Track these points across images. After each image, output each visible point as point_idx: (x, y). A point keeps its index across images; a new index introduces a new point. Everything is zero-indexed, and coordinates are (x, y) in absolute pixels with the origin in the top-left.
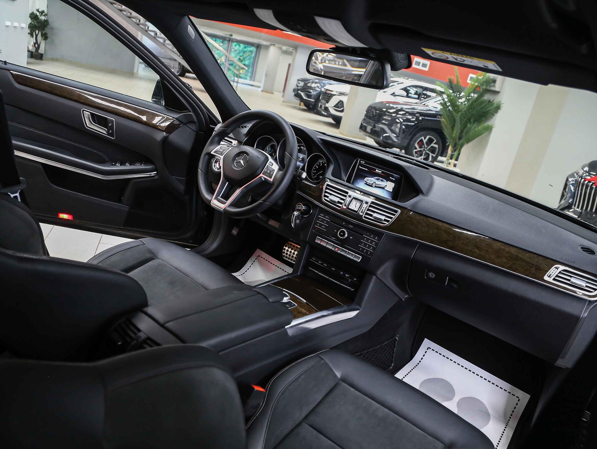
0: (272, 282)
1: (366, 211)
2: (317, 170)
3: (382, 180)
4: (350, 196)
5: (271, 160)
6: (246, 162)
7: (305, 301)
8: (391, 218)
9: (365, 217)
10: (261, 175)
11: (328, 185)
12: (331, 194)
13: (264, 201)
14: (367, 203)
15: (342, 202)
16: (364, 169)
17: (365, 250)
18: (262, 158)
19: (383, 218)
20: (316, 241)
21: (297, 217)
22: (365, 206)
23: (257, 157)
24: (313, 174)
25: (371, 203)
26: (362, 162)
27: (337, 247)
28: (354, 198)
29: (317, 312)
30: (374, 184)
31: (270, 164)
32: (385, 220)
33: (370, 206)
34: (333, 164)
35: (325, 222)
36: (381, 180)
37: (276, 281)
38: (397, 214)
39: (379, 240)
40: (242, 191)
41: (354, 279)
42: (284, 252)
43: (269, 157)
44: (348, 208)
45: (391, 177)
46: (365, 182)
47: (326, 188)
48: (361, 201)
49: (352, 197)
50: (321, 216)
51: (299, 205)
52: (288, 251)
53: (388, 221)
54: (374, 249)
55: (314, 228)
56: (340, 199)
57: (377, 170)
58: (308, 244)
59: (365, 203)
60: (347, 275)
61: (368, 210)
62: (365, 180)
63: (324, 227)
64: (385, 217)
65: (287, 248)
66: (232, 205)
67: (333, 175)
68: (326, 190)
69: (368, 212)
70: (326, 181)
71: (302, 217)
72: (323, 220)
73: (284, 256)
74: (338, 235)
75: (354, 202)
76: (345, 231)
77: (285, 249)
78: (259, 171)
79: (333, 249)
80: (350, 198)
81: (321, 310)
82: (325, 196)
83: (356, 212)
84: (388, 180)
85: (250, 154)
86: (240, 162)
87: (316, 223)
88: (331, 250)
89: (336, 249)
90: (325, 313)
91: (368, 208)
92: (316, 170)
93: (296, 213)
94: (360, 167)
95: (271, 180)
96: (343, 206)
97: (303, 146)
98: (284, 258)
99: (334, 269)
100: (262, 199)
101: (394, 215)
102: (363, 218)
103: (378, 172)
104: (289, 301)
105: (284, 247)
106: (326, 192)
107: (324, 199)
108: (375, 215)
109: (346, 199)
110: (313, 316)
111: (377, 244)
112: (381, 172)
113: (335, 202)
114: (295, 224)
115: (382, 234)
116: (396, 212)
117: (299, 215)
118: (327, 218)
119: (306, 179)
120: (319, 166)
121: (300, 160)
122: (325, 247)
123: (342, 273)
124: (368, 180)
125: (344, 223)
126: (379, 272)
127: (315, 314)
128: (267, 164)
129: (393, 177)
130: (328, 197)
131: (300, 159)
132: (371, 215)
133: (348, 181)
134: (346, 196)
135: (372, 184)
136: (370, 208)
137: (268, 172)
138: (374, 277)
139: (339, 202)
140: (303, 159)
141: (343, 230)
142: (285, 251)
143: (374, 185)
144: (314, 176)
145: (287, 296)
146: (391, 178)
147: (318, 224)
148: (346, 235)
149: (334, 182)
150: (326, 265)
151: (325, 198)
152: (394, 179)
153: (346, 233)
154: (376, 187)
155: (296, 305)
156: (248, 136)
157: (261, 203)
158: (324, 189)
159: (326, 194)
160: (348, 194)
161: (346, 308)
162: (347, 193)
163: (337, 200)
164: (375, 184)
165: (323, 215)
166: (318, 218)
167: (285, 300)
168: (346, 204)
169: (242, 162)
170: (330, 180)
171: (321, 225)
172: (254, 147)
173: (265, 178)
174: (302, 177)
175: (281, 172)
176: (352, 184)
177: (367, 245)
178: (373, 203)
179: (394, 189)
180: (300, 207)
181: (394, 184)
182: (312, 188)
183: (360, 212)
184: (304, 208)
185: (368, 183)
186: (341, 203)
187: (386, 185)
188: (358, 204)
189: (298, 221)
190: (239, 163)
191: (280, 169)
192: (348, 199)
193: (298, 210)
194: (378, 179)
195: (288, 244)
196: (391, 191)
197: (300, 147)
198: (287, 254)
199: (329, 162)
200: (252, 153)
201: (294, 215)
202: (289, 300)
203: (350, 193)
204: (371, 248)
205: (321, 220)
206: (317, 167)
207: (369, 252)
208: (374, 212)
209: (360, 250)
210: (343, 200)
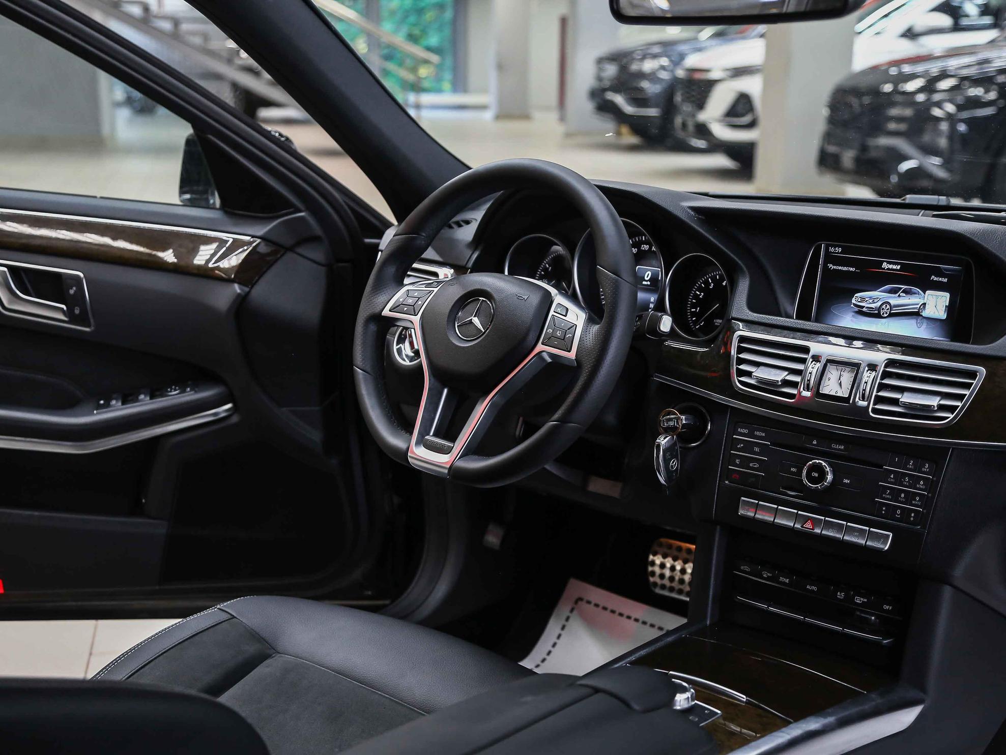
0: (633, 658)
1: (874, 393)
2: (704, 304)
3: (906, 292)
4: (816, 358)
5: (559, 299)
6: (490, 319)
7: (744, 698)
8: (960, 397)
9: (875, 411)
10: (540, 347)
11: (743, 339)
12: (757, 364)
13: (563, 420)
14: (872, 367)
15: (797, 379)
16: (845, 269)
17: (899, 512)
18: (534, 299)
19: (934, 402)
20: (741, 512)
21: (670, 450)
22: (868, 377)
23: (519, 298)
24: (692, 318)
25: (886, 366)
26: (832, 250)
27: (809, 518)
28: (829, 361)
29: (786, 724)
30: (884, 306)
31: (559, 310)
32: (942, 408)
33: (886, 375)
34: (745, 269)
35: (757, 449)
36: (904, 292)
37: (643, 653)
38: (975, 382)
39: (936, 472)
40: (493, 405)
41: (886, 607)
42: (653, 574)
43: (553, 291)
44: (818, 394)
45: (933, 277)
46: (857, 309)
47: (740, 350)
48: (854, 366)
49: (823, 361)
50: (742, 435)
51: (669, 413)
52: (663, 566)
53: (951, 409)
54: (926, 502)
55: (728, 474)
56: (786, 373)
57: (885, 265)
58: (718, 528)
59: (867, 369)
60: (859, 600)
61: (882, 387)
62: (854, 301)
63: (757, 466)
64: (938, 398)
65: (658, 560)
66: (471, 451)
67: (752, 307)
68: (743, 356)
69: (881, 394)
70: (736, 328)
71: (686, 451)
72: (748, 447)
73: (655, 584)
74: (805, 481)
75: (833, 373)
76: (824, 464)
77: (653, 563)
78: (531, 337)
79: (798, 526)
80: (818, 365)
81: (799, 716)
82: (741, 373)
83: (846, 400)
84: (926, 285)
85: (495, 296)
86: (471, 322)
87: (730, 459)
88: (792, 529)
89: (808, 525)
90: (813, 724)
91: (878, 381)
92: (700, 302)
93: (663, 441)
94: (830, 266)
95: (572, 355)
96: (802, 389)
97: (646, 243)
98: (658, 591)
99: (814, 588)
100: (556, 416)
101: (967, 386)
102: (871, 414)
103: (888, 269)
104: (693, 703)
105: (651, 557)
106: (741, 361)
107: (740, 382)
108: (906, 398)
109: (806, 369)
110: (781, 737)
111: (931, 486)
112: (899, 267)
113: (773, 383)
114: (669, 473)
115: (942, 450)
116: (973, 375)
117: (675, 444)
118: (760, 437)
119: (672, 334)
120: (706, 290)
121: (647, 285)
122: (773, 524)
123: (841, 595)
124: (863, 300)
125: (815, 442)
126: (959, 572)
127: (784, 729)
128: (552, 313)
129: (940, 273)
130: (749, 374)
131: (644, 283)
132: (895, 402)
133: (803, 314)
134: (803, 361)
135: (879, 309)
136: (886, 381)
137: (559, 334)
138: (947, 592)
139: (786, 383)
140: (654, 280)
141: (817, 461)
142: (657, 570)
143: (885, 311)
144: (695, 323)
145: (684, 690)
146: (936, 279)
147: (738, 461)
148: (830, 477)
149: (762, 328)
150: (787, 581)
151: (742, 379)
152: (945, 280)
153: (828, 469)
154: (891, 315)
155: (719, 712)
156: (480, 248)
157: (554, 429)
158: (733, 352)
159: (743, 367)
160: (811, 354)
161: (876, 700)
162: (806, 350)
163: (778, 376)
164: (888, 307)
165: (746, 431)
166: (733, 443)
167: (682, 700)
168: (808, 385)
169: (476, 321)
170: (749, 323)
171: (745, 462)
172: (503, 272)
173: (551, 355)
174: (662, 329)
175: (595, 328)
176: (817, 320)
177: (903, 495)
178: (891, 363)
179: (950, 309)
180: (670, 420)
181: (948, 295)
182: (698, 357)
183: (857, 399)
184: (684, 422)
185: (864, 309)
186: (794, 385)
187: (924, 304)
188: (847, 377)
189: (674, 464)
190: (470, 328)
191: (590, 321)
192: (813, 369)
193: (668, 431)
194: (894, 291)
195: (661, 545)
196: (943, 315)
197: (639, 248)
198: (662, 576)
199: (733, 275)
200: (500, 291)
201: (659, 446)
202: (693, 700)
203: (816, 347)
204: (915, 500)
205: (742, 445)
206: (700, 295)
207: (913, 515)
208: (902, 390)
209: (883, 512)
210: (798, 372)
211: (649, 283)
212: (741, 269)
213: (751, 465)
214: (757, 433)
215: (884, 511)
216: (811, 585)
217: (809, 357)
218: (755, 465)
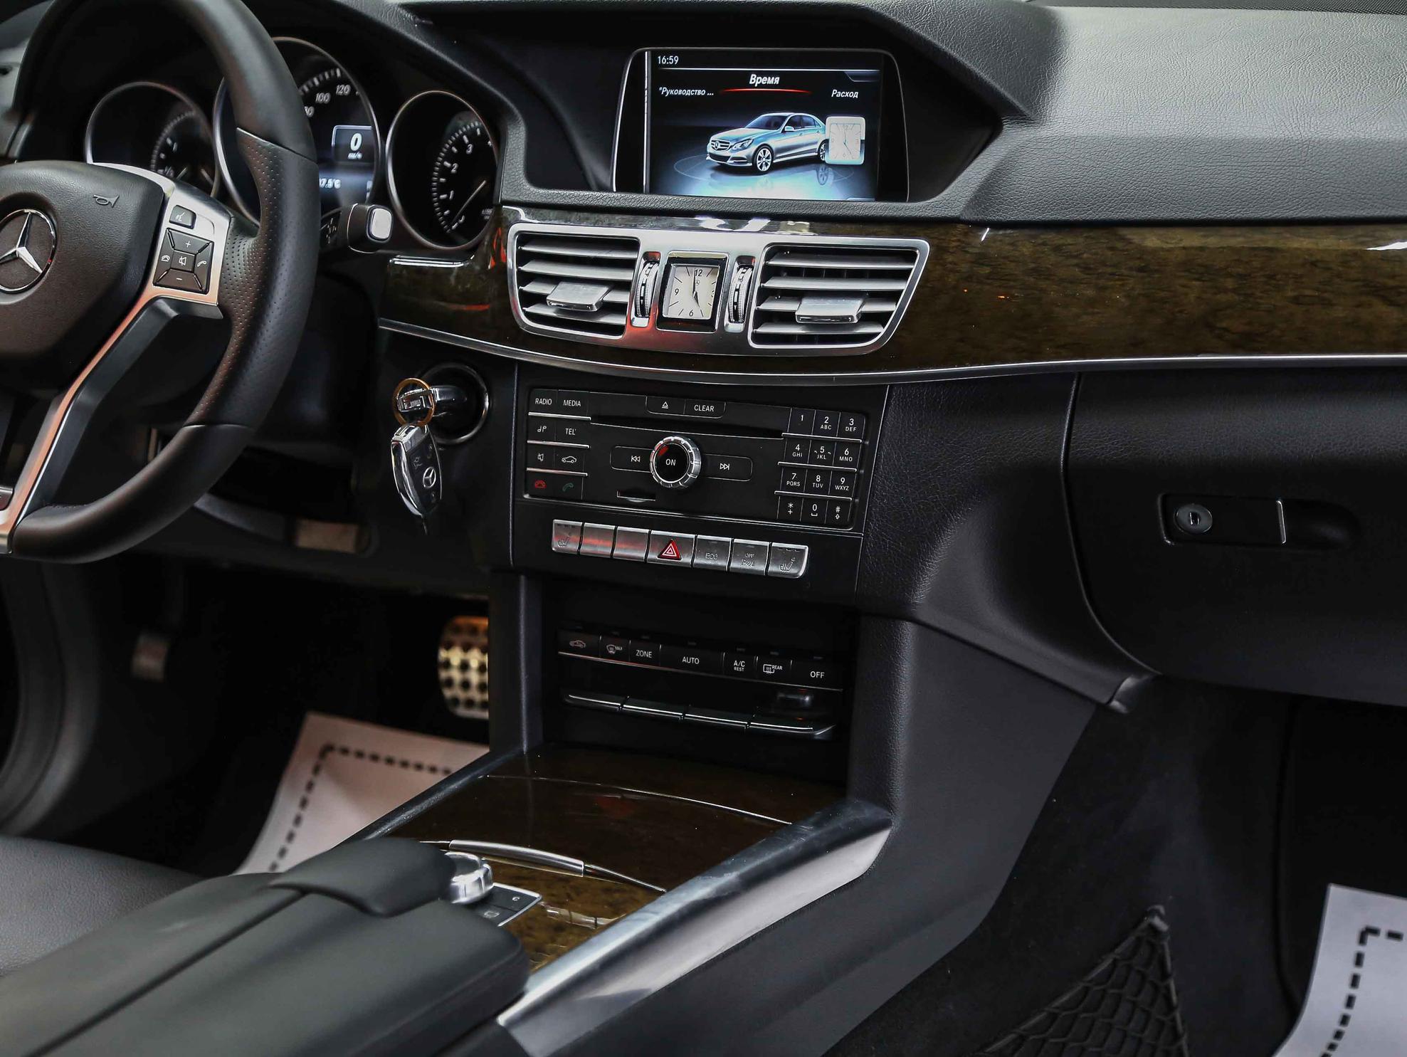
0: (387, 828)
1: (754, 307)
2: (460, 183)
3: (795, 123)
4: (651, 258)
5: (177, 197)
7: (579, 864)
8: (892, 296)
9: (758, 338)
10: (151, 291)
11: (524, 238)
12: (555, 280)
13: (210, 420)
14: (745, 262)
15: (622, 297)
16: (689, 93)
17: (815, 507)
18: (130, 202)
19: (851, 309)
20: (557, 545)
21: (420, 453)
22: (739, 280)
23: (100, 202)
24: (443, 211)
25: (769, 256)
26: (663, 60)
27: (670, 540)
28: (672, 260)
29: (653, 896)
30: (760, 154)
31: (179, 218)
32: (866, 318)
33: (769, 272)
34: (516, 111)
35: (570, 431)
36: (792, 123)
37: (405, 816)
38: (914, 267)
39: (869, 433)
40: (77, 409)
41: (815, 674)
42: (449, 683)
43: (166, 184)
44: (662, 321)
45: (835, 92)
46: (716, 163)
47: (523, 258)
48: (717, 264)
49: (663, 261)
50: (542, 410)
51: (415, 386)
52: (464, 666)
53: (881, 318)
54: (859, 484)
55: (526, 481)
56: (605, 289)
57: (754, 80)
58: (523, 578)
59: (737, 265)
60: (770, 669)
61: (765, 294)
62: (710, 149)
63: (574, 460)
64: (859, 302)
65: (455, 656)
66: (47, 498)
67: (536, 176)
68: (529, 268)
69: (765, 306)
70: (511, 218)
71: (450, 451)
72: (556, 429)
73: (456, 701)
74: (657, 477)
75: (682, 280)
76: (683, 441)
77: (447, 664)
78: (134, 273)
79: (653, 556)
80: (656, 268)
81: (675, 878)
82: (529, 299)
83: (708, 324)
84: (826, 108)
85: (53, 202)
86: (15, 258)
87: (528, 455)
88: (644, 564)
89: (670, 552)
90: (700, 890)
91: (758, 285)
92: (451, 182)
93: (405, 437)
94: (664, 90)
95: (211, 298)
96: (633, 315)
97: (344, 81)
98: (462, 711)
99: (696, 661)
100: (196, 414)
101: (902, 275)
102: (752, 344)
103: (760, 86)
104: (491, 887)
105: (443, 654)
106: (526, 278)
107: (528, 315)
108: (807, 309)
109: (637, 278)
110: (645, 920)
111: (863, 456)
112: (777, 80)
113: (582, 310)
114: (423, 495)
115: (874, 392)
116: (909, 255)
117: (427, 440)
118: (573, 411)
119: (399, 240)
120: (459, 158)
121: (357, 160)
122: (611, 560)
123: (739, 666)
124: (725, 144)
125: (665, 406)
126: (921, 595)
127: (649, 907)
128: (166, 224)
129: (845, 84)
130: (541, 299)
131: (352, 156)
132: (788, 318)
133: (629, 182)
134: (630, 265)
135: (753, 158)
136: (774, 283)
137: (182, 262)
138: (908, 632)
139: (607, 308)
140: (368, 150)
141: (672, 438)
142: (456, 675)
143: (763, 162)
144: (450, 219)
145: (470, 867)
146: (840, 94)
147: (540, 457)
148: (696, 464)
149: (553, 213)
150: (649, 654)
151: (530, 309)
152: (855, 95)
153: (692, 450)
154: (775, 167)
155: (536, 895)
156: (32, 117)
157: (195, 438)
158: (511, 262)
159: (532, 288)
160: (642, 250)
161: (808, 833)
162: (632, 245)
163: (591, 297)
164: (768, 153)
165: (548, 402)
166: (529, 427)
167: (467, 886)
168: (643, 306)
169: (23, 252)
170: (533, 207)
171: (554, 457)
172: (81, 158)
173: (177, 304)
174: (374, 234)
175: (248, 244)
176: (654, 189)
177: (818, 478)
178: (776, 250)
179: (868, 145)
180: (415, 397)
181: (862, 121)
182: (452, 279)
183: (726, 321)
184: (438, 399)
185: (729, 162)
186: (619, 309)
187: (826, 142)
188: (706, 283)
189: (430, 476)
190: (14, 268)
191: (240, 229)
192: (647, 276)
193: (414, 417)
194: (773, 124)
195: (458, 630)
196: (859, 159)
197: (332, 92)
198: (466, 685)
199: (496, 121)
200: (63, 192)
201: (397, 449)
202: (488, 882)
203: (652, 238)
204: (839, 484)
205: (545, 427)
206: (452, 168)
207: (838, 509)
208: (798, 295)
209: (790, 512)
210: (623, 286)
211: (359, 156)
212: (509, 111)
213: (564, 460)
214: (567, 403)
215: (792, 509)
216: (689, 656)
217: (638, 257)
218: (570, 459)
